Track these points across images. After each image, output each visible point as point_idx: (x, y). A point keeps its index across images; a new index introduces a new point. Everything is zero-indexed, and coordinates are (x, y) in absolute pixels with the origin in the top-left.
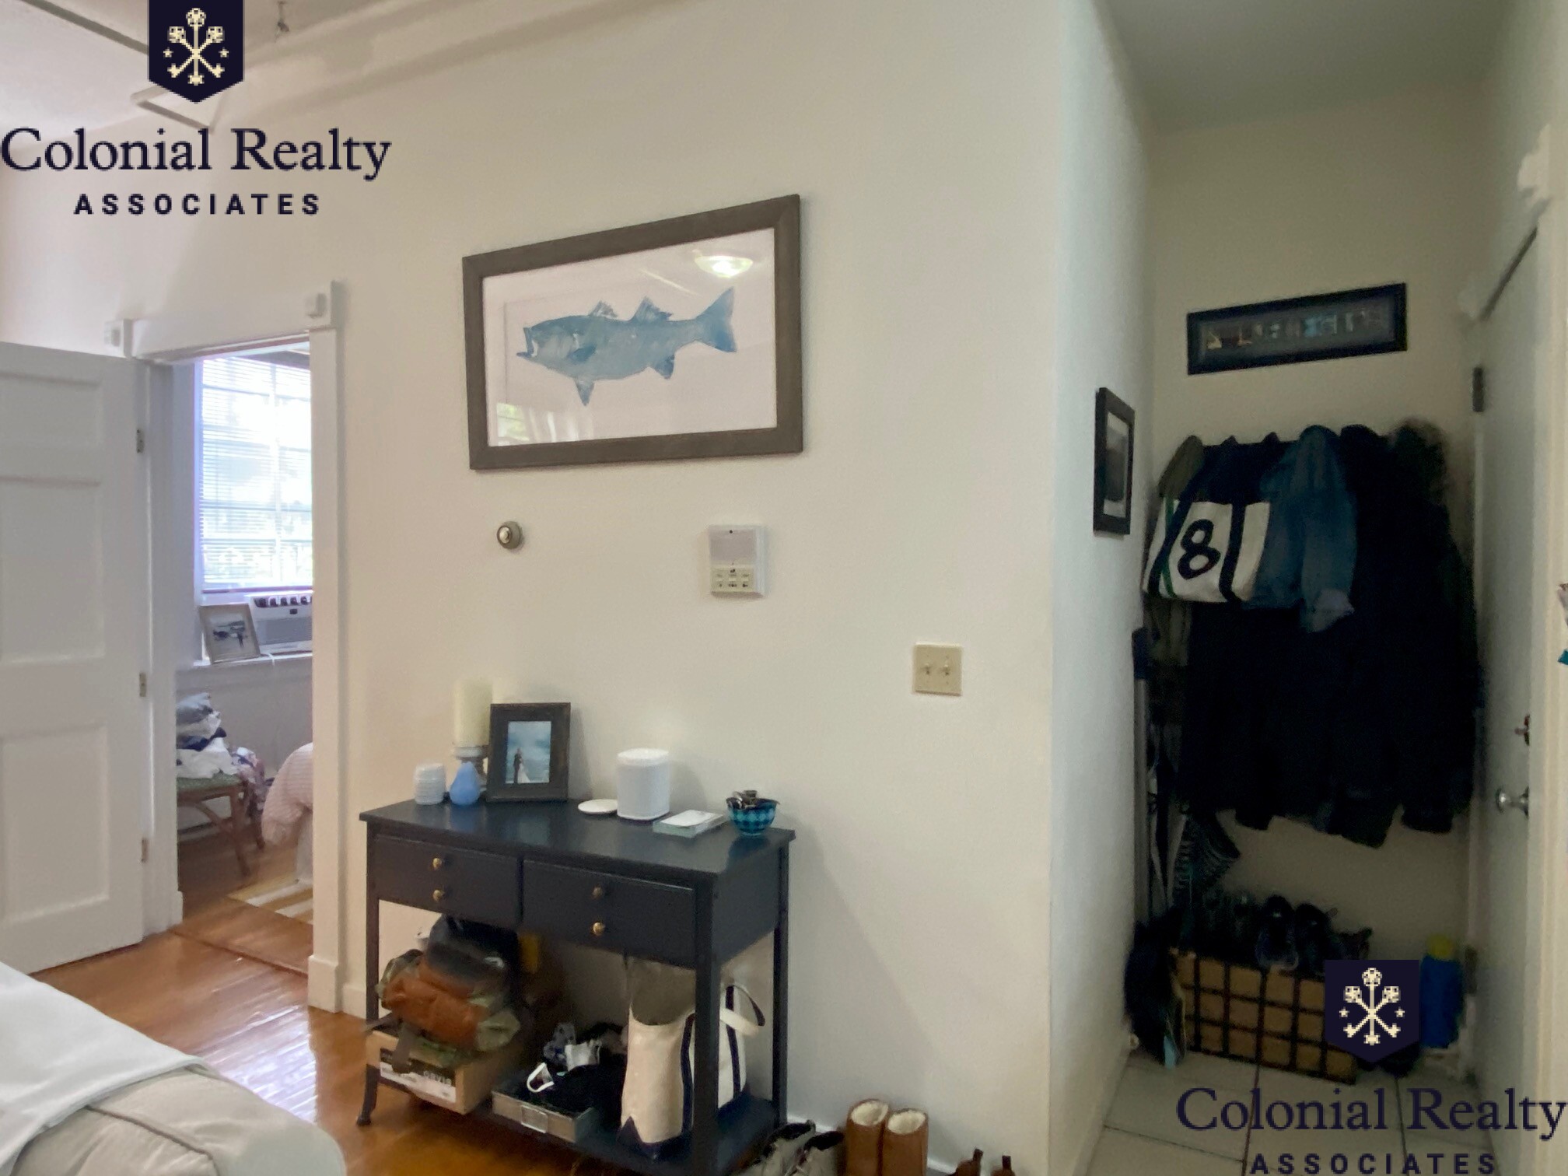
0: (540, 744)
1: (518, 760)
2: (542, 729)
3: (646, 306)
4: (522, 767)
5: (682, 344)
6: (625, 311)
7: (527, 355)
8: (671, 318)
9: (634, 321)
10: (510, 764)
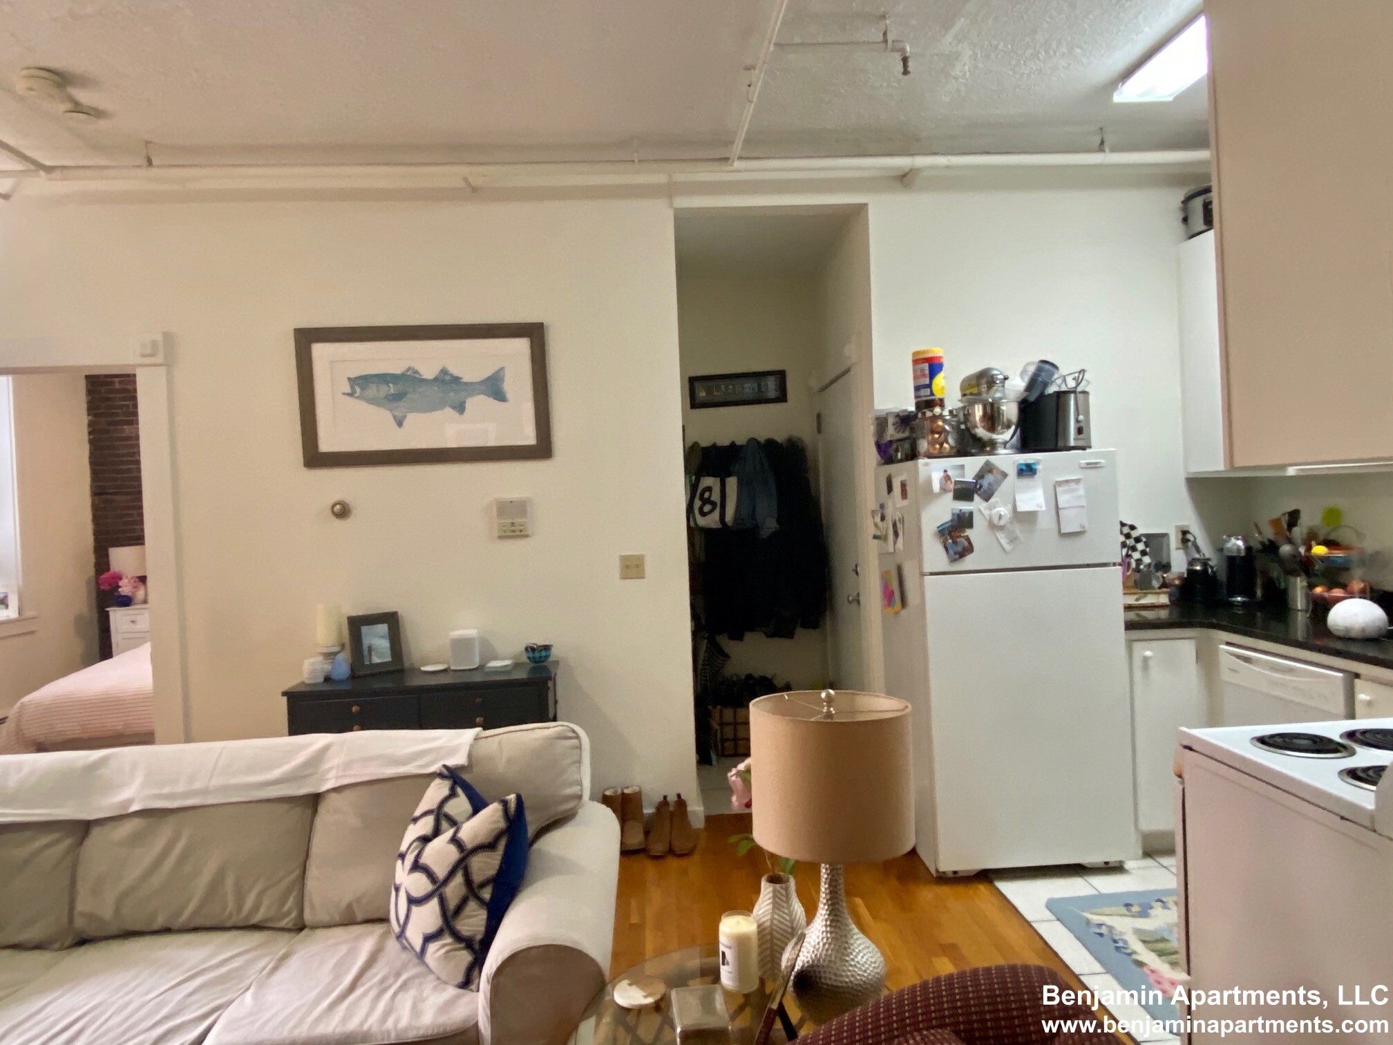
0: (382, 637)
1: (370, 649)
2: (383, 628)
3: (444, 372)
4: (373, 653)
5: (471, 395)
6: (429, 373)
7: (351, 395)
8: (462, 381)
9: (436, 379)
10: (366, 653)
